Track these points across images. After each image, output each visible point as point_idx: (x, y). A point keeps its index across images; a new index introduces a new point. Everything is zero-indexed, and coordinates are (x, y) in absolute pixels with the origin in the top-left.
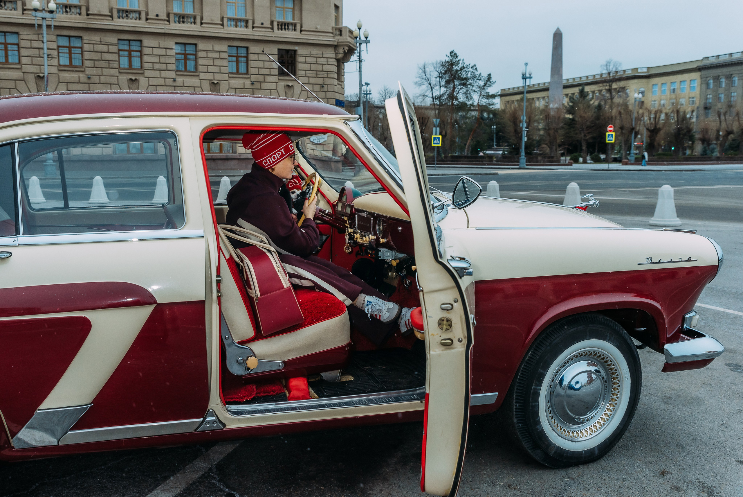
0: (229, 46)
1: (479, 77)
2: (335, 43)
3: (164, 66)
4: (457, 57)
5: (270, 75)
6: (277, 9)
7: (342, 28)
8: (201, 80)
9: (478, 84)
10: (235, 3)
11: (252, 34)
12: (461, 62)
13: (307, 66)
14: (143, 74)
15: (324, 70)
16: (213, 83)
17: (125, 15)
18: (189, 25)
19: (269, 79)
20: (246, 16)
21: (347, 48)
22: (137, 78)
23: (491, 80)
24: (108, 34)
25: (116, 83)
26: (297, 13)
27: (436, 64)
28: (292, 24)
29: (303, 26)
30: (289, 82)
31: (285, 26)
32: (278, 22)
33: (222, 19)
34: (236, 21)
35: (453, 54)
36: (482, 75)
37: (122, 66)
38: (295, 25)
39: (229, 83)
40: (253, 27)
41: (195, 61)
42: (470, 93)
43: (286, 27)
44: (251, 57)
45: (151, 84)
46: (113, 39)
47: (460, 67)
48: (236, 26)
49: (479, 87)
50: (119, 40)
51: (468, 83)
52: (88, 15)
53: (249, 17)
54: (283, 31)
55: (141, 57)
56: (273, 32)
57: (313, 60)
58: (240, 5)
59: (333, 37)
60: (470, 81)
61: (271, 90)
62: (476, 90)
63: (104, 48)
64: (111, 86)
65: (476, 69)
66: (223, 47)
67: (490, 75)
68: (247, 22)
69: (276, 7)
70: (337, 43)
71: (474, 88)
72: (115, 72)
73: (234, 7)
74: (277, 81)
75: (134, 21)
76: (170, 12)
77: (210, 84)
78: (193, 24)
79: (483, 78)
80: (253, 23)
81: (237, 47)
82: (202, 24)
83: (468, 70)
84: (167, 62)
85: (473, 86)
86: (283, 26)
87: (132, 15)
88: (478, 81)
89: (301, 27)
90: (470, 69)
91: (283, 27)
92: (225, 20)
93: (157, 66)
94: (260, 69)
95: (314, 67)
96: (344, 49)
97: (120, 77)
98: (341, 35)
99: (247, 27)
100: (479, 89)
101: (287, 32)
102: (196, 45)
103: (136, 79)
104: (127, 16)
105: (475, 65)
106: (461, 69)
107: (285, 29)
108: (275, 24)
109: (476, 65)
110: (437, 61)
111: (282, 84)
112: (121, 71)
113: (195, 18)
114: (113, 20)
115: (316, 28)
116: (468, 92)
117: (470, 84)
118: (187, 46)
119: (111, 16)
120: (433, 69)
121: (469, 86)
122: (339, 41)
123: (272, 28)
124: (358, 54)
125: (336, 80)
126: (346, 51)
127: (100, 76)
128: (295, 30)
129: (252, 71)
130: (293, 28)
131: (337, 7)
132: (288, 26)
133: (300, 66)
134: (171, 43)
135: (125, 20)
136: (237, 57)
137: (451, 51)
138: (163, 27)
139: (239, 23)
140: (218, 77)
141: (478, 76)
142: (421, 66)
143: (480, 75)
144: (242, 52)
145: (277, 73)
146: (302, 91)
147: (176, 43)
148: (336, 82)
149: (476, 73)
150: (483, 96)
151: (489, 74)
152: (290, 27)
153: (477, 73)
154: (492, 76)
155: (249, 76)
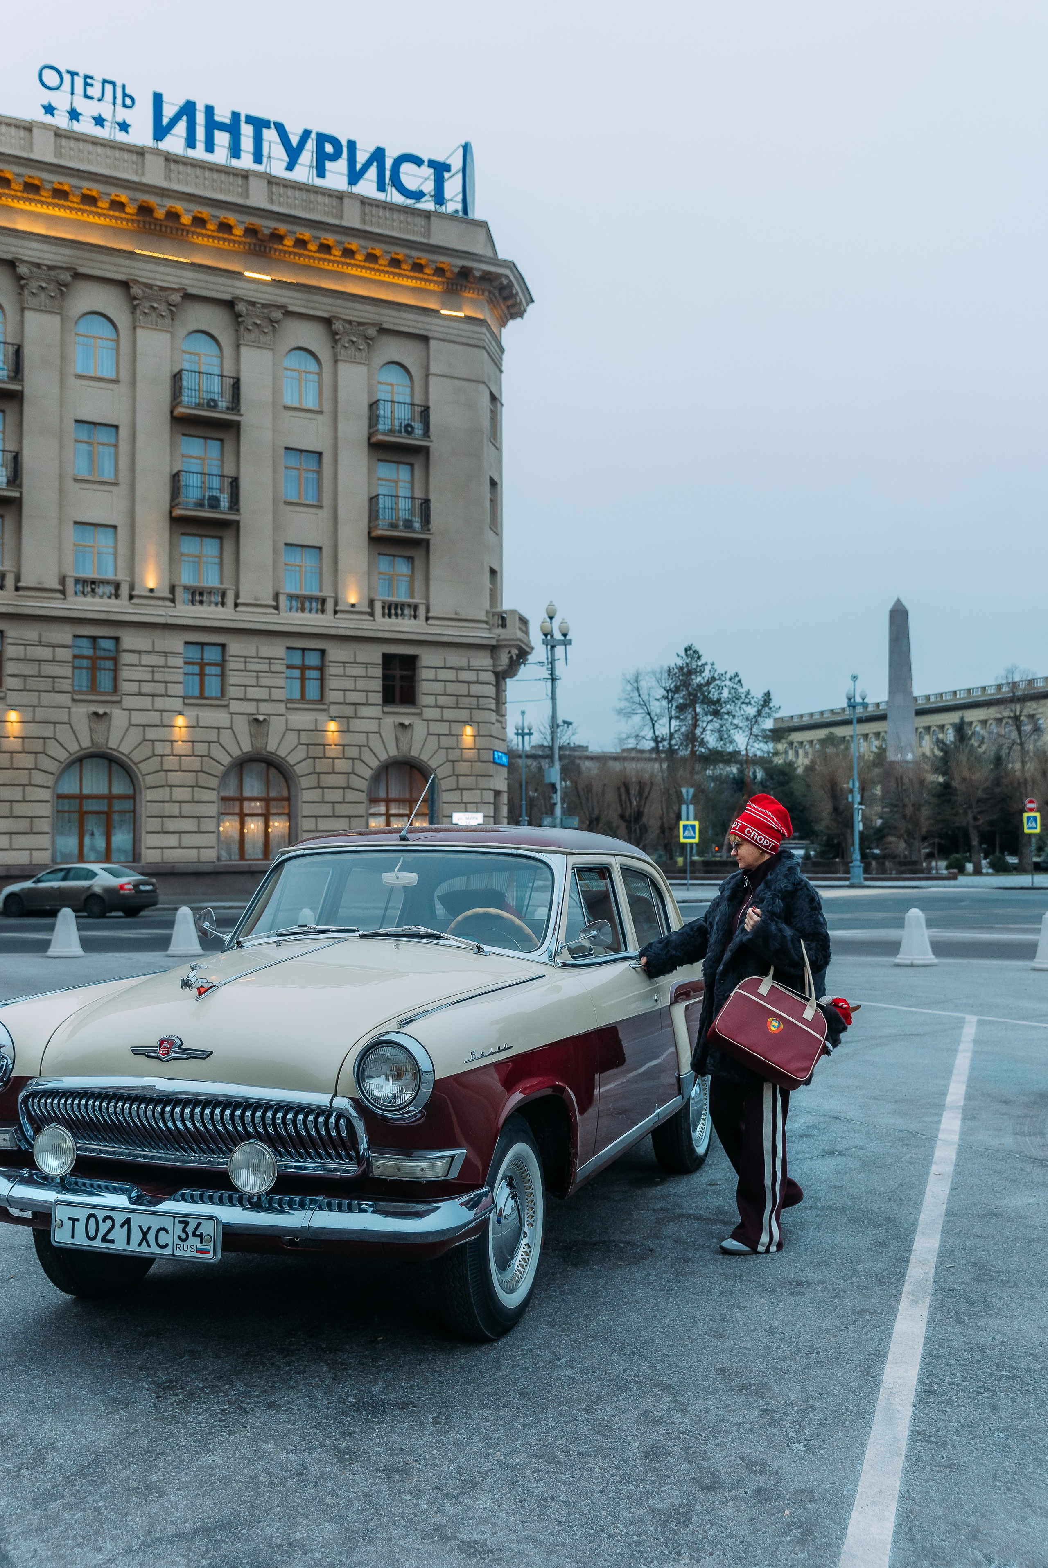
0: (288, 648)
1: (746, 697)
2: (494, 643)
3: (160, 688)
4: (699, 657)
5: (367, 704)
6: (381, 576)
7: (505, 612)
8: (232, 714)
9: (742, 712)
10: (300, 566)
11: (333, 625)
12: (708, 668)
13: (438, 687)
14: (120, 702)
15: (471, 694)
16: (256, 720)
17: (89, 589)
18: (213, 608)
19: (364, 711)
20: (321, 591)
21: (516, 652)
22: (108, 711)
23: (771, 705)
24: (55, 626)
25: (66, 720)
26: (419, 585)
27: (661, 673)
28: (409, 606)
29: (431, 608)
30: (404, 716)
31: (396, 608)
32: (384, 602)
33: (276, 597)
34: (302, 602)
35: (691, 652)
36: (753, 693)
37: (76, 688)
38: (416, 607)
39: (287, 720)
40: (336, 612)
41: (219, 678)
42: (728, 730)
43: (399, 612)
44: (331, 670)
45: (133, 722)
46: (63, 635)
47: (706, 679)
48: (303, 610)
49: (747, 719)
50: (75, 636)
51: (724, 710)
52: (17, 589)
53: (327, 592)
54: (393, 619)
55: (115, 670)
56: (374, 620)
57: (450, 675)
58: (309, 569)
59: (489, 629)
60: (728, 706)
61: (367, 733)
62: (740, 725)
63: (45, 653)
64: (55, 727)
65: (739, 681)
66: (277, 650)
67: (768, 694)
68: (323, 601)
69: (380, 573)
70: (497, 641)
71: (736, 721)
72: (65, 699)
73: (298, 574)
74: (380, 715)
75: (105, 600)
76: (177, 583)
77: (249, 722)
78: (220, 605)
79: (755, 699)
80: (336, 604)
81: (303, 650)
82: (236, 605)
83: (723, 684)
84: (167, 679)
85: (734, 716)
86: (392, 609)
87: (100, 590)
88: (744, 706)
89: (428, 611)
90: (728, 683)
91: (393, 611)
92: (283, 599)
93: (147, 688)
94: (347, 693)
95: (451, 688)
96: (510, 652)
97: (73, 710)
98: (504, 625)
99: (323, 611)
100: (746, 724)
101: (400, 620)
102: (223, 646)
103: (105, 714)
104: (93, 591)
105: (737, 675)
106: (708, 683)
107: (396, 615)
108: (378, 606)
109: (739, 673)
110: (662, 668)
111: (389, 722)
112: (76, 697)
113: (224, 595)
114: (65, 599)
115: (456, 614)
116: (724, 728)
117: (728, 713)
118: (206, 648)
119: (63, 592)
120: (654, 683)
121: (726, 717)
122: (502, 637)
123: (372, 614)
124: (550, 666)
125: (494, 714)
126: (515, 657)
127: (34, 707)
128: (415, 617)
129: (332, 696)
130: (413, 613)
131: (493, 572)
132: (402, 610)
133: (424, 687)
134: (176, 643)
135: (89, 599)
136: (303, 668)
137: (686, 645)
138: (163, 613)
139: (307, 604)
140: (265, 708)
141: (743, 696)
142: (630, 676)
143: (748, 693)
144: (313, 660)
145: (380, 702)
146: (429, 734)
147: (187, 643)
148: (493, 717)
149: (740, 690)
150: (756, 736)
151: (766, 691)
152: (406, 611)
153: (742, 691)
154: (772, 696)
155: (325, 707)
